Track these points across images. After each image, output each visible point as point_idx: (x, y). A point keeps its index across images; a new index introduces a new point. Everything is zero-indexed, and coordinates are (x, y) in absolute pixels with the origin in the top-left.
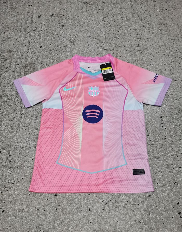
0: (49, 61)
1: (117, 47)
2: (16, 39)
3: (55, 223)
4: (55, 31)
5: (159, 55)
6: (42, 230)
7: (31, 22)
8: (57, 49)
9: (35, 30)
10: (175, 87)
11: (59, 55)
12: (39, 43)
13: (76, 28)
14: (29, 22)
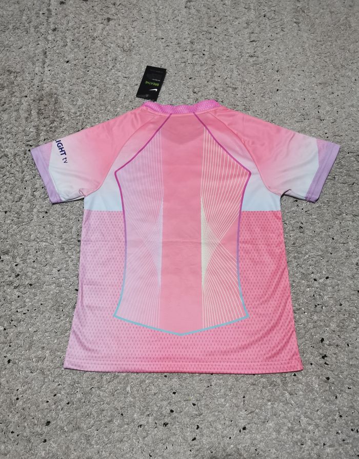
0: (83, 89)
1: (214, 58)
2: (19, 47)
3: (102, 378)
4: (95, 29)
5: (294, 72)
6: (80, 391)
7: (47, 12)
8: (98, 64)
9: (54, 30)
10: (321, 132)
11: (103, 77)
12: (64, 55)
13: (135, 24)
14: (43, 14)
